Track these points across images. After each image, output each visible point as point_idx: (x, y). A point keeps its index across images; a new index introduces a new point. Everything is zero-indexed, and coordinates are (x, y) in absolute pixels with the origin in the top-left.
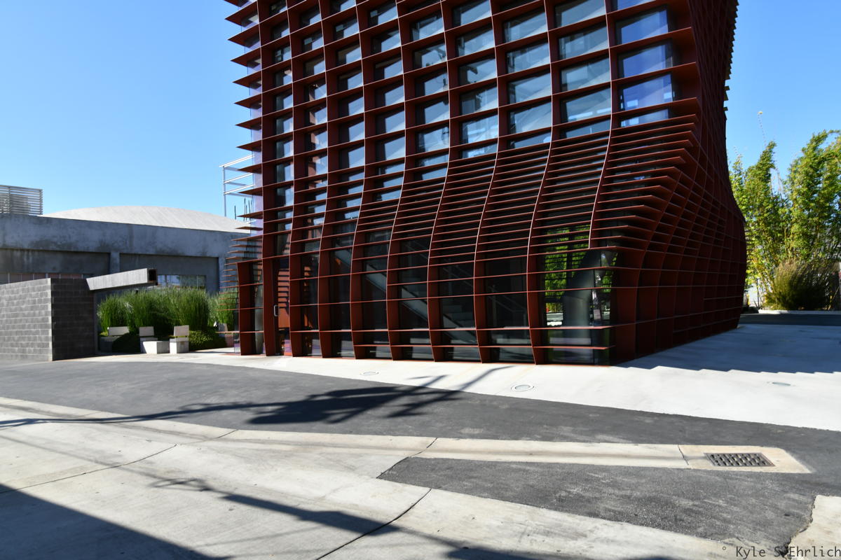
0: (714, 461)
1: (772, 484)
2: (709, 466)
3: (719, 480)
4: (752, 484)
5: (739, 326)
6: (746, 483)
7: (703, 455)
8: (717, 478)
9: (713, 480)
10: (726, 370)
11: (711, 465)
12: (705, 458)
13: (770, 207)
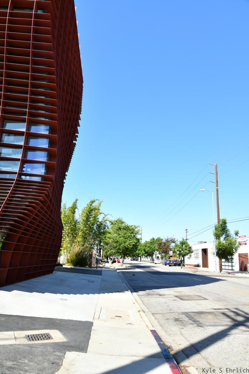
0: (28, 339)
1: (50, 348)
2: (26, 342)
3: (28, 349)
4: (42, 349)
5: (53, 272)
6: (40, 349)
7: (24, 336)
8: (27, 348)
9: (25, 350)
10: (44, 293)
11: (27, 341)
12: (24, 337)
13: (73, 224)
